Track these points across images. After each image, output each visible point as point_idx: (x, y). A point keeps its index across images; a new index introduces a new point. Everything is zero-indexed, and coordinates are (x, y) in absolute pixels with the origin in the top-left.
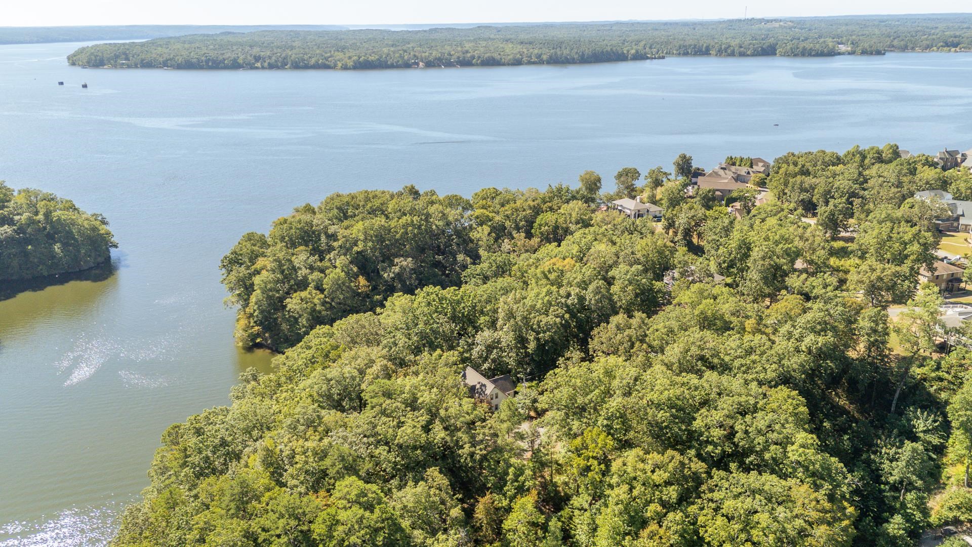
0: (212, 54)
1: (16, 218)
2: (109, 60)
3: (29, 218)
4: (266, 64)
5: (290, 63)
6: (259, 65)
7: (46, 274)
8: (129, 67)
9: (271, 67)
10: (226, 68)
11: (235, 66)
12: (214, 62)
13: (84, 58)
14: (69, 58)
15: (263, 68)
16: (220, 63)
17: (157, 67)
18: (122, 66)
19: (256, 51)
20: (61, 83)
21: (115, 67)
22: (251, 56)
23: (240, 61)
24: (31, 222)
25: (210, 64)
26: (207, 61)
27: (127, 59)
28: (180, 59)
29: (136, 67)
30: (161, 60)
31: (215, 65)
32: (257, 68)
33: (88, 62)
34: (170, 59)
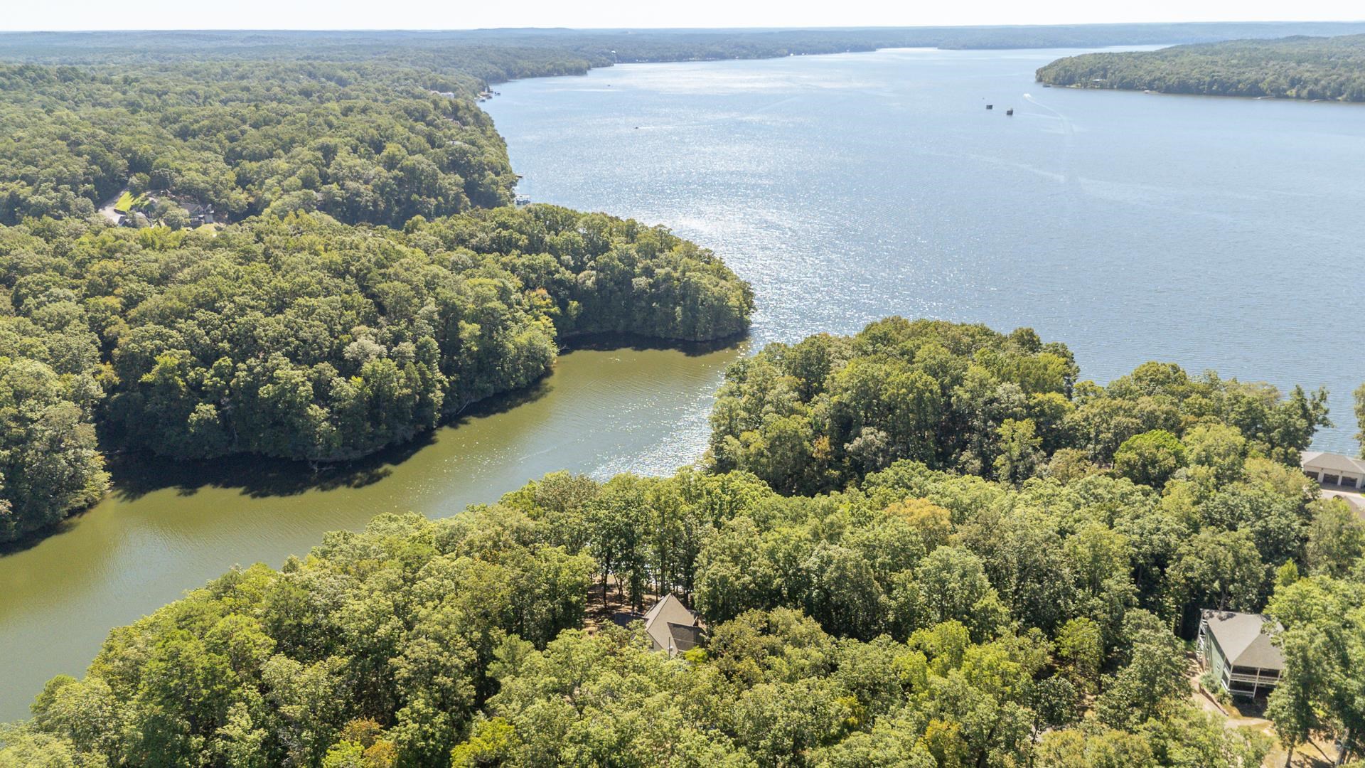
0: (1222, 73)
2: (1081, 75)
4: (1304, 93)
5: (1349, 91)
6: (1293, 92)
8: (1102, 87)
9: (1312, 96)
10: (1239, 94)
11: (1253, 92)
12: (1222, 84)
13: (1052, 74)
14: (1038, 72)
15: (1298, 97)
16: (1228, 88)
17: (1139, 90)
18: (1094, 86)
19: (1293, 70)
20: (990, 107)
21: (1085, 86)
22: (1286, 77)
23: (1264, 86)
25: (1215, 88)
26: (1211, 84)
27: (1104, 76)
28: (1173, 80)
29: (1111, 88)
30: (1148, 78)
31: (1223, 89)
32: (1287, 97)
33: (1055, 79)
34: (1159, 79)
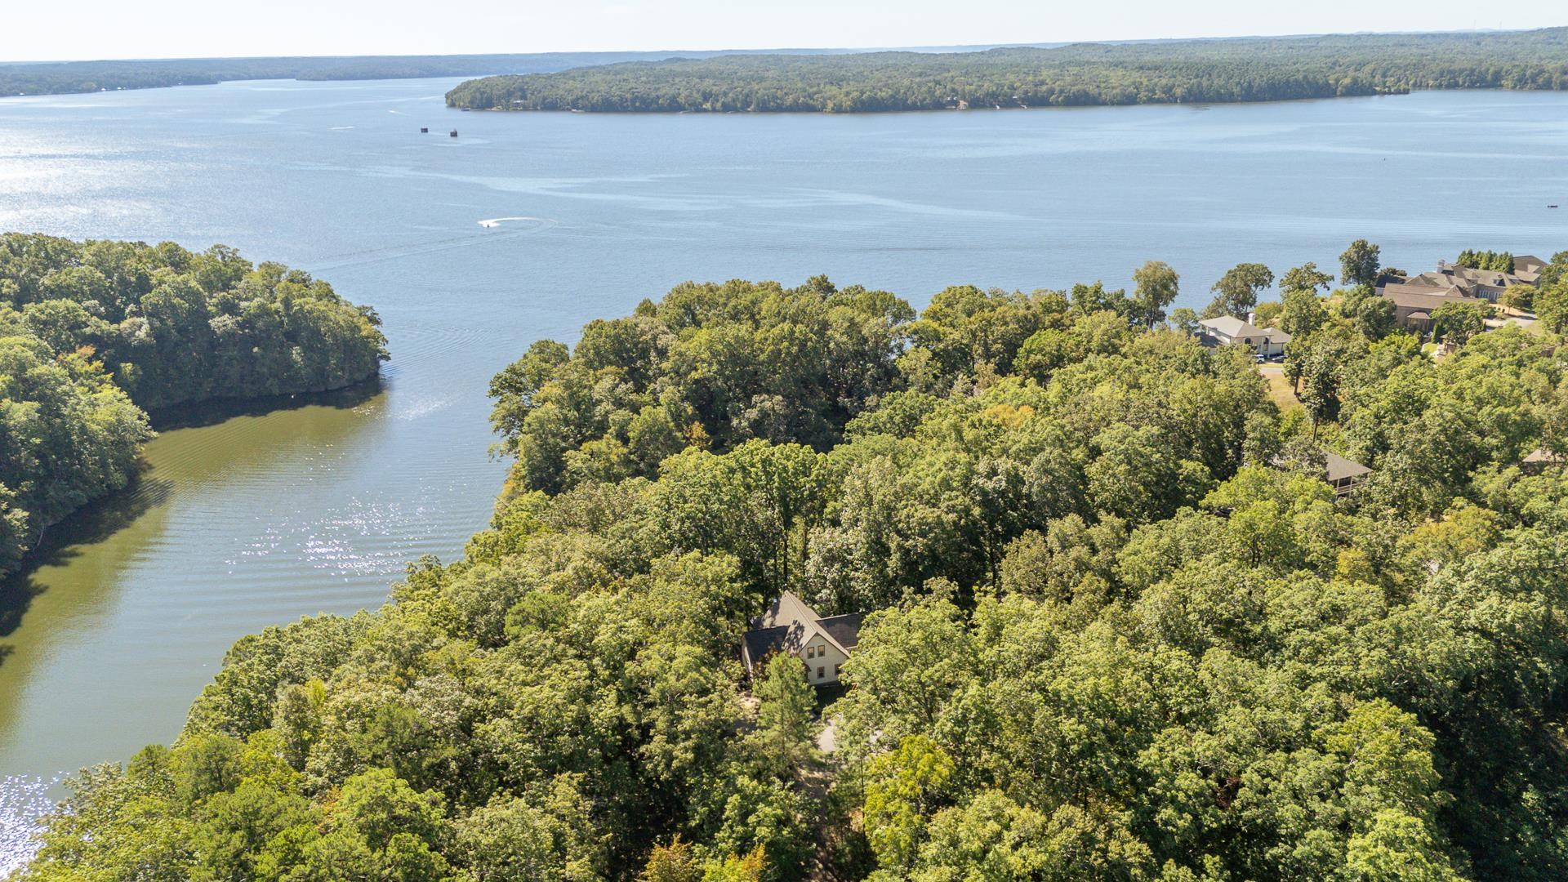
0: (641, 90)
1: (243, 304)
2: (499, 97)
3: (261, 306)
4: (719, 105)
5: (755, 102)
6: (708, 106)
7: (276, 391)
8: (526, 109)
9: (728, 109)
10: (661, 110)
11: (673, 107)
12: (643, 101)
13: (466, 96)
14: (447, 96)
15: (714, 110)
16: (651, 103)
17: (564, 110)
18: (516, 108)
19: (707, 86)
20: (425, 130)
21: (507, 108)
22: (698, 91)
23: (681, 100)
24: (263, 311)
25: (637, 104)
26: (633, 101)
27: (524, 97)
28: (596, 97)
29: (535, 109)
30: (570, 98)
31: (644, 105)
32: (705, 111)
33: (471, 102)
34: (582, 97)
